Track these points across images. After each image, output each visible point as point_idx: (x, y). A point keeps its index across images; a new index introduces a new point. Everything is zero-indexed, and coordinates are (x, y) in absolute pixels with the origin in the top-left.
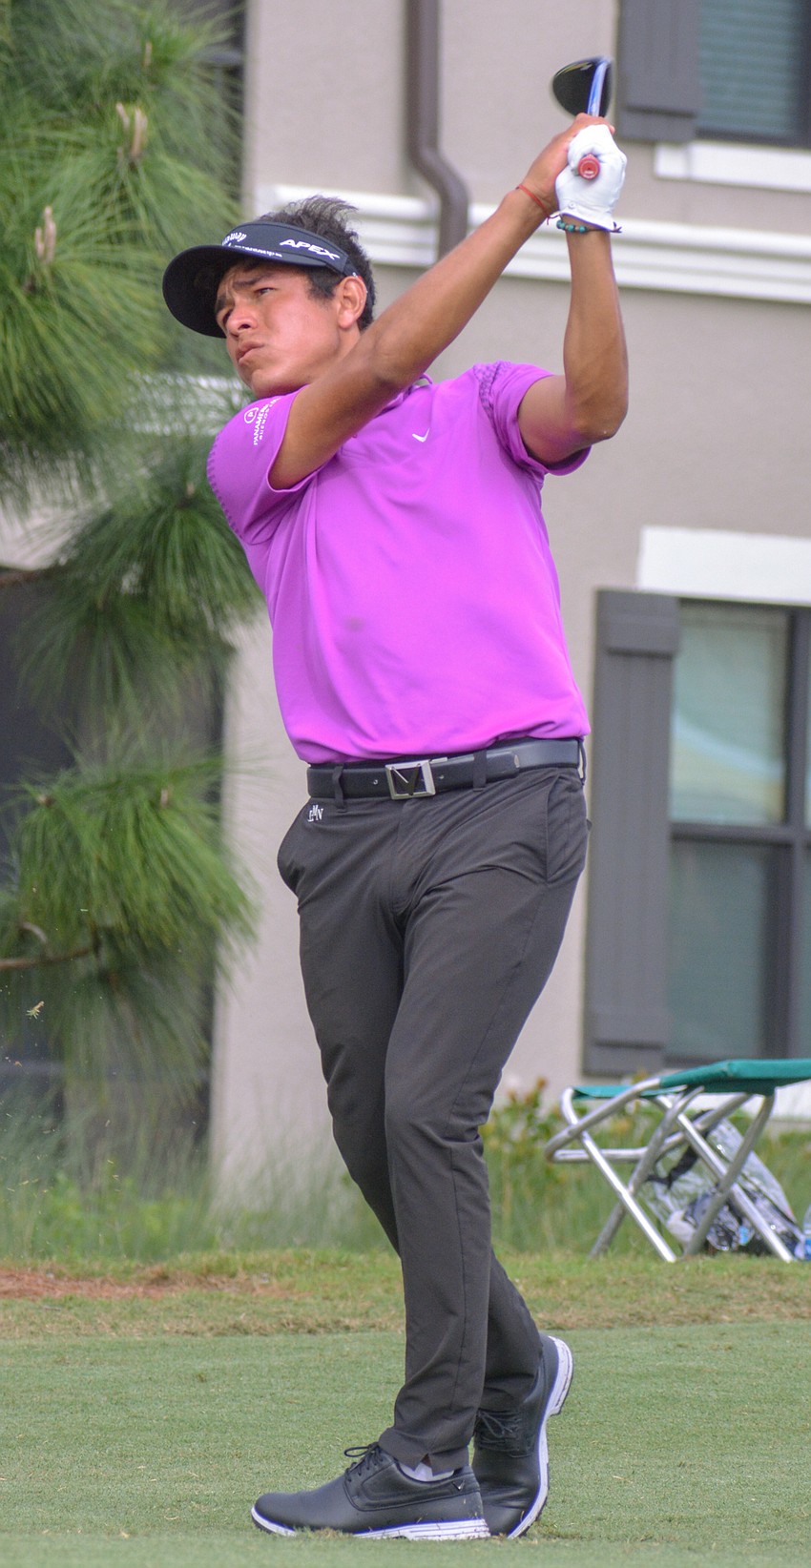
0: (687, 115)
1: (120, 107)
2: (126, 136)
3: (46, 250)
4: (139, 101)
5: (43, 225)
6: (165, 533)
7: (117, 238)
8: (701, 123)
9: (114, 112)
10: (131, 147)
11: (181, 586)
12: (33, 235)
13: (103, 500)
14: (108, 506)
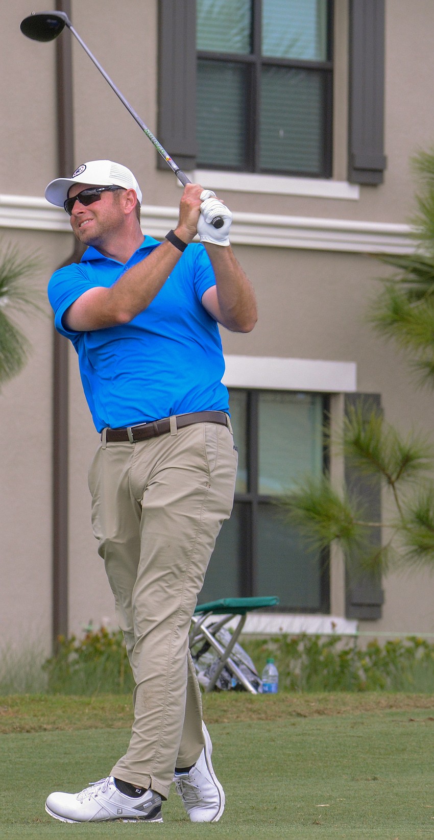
0: (191, 157)
8: (198, 160)
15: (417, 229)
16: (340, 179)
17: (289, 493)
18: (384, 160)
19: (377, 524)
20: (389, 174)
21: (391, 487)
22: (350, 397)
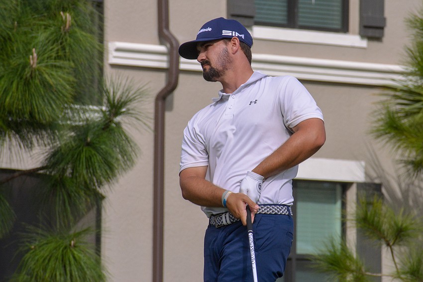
0: (251, 17)
1: (62, 13)
2: (64, 22)
3: (33, 63)
4: (68, 11)
5: (32, 54)
6: (79, 154)
7: (58, 58)
8: (255, 19)
9: (60, 14)
10: (65, 26)
11: (85, 172)
12: (29, 58)
13: (58, 144)
14: (59, 145)
15: (407, 69)
16: (354, 34)
17: (320, 253)
18: (384, 20)
19: (379, 275)
20: (387, 31)
21: (389, 249)
22: (360, 186)
